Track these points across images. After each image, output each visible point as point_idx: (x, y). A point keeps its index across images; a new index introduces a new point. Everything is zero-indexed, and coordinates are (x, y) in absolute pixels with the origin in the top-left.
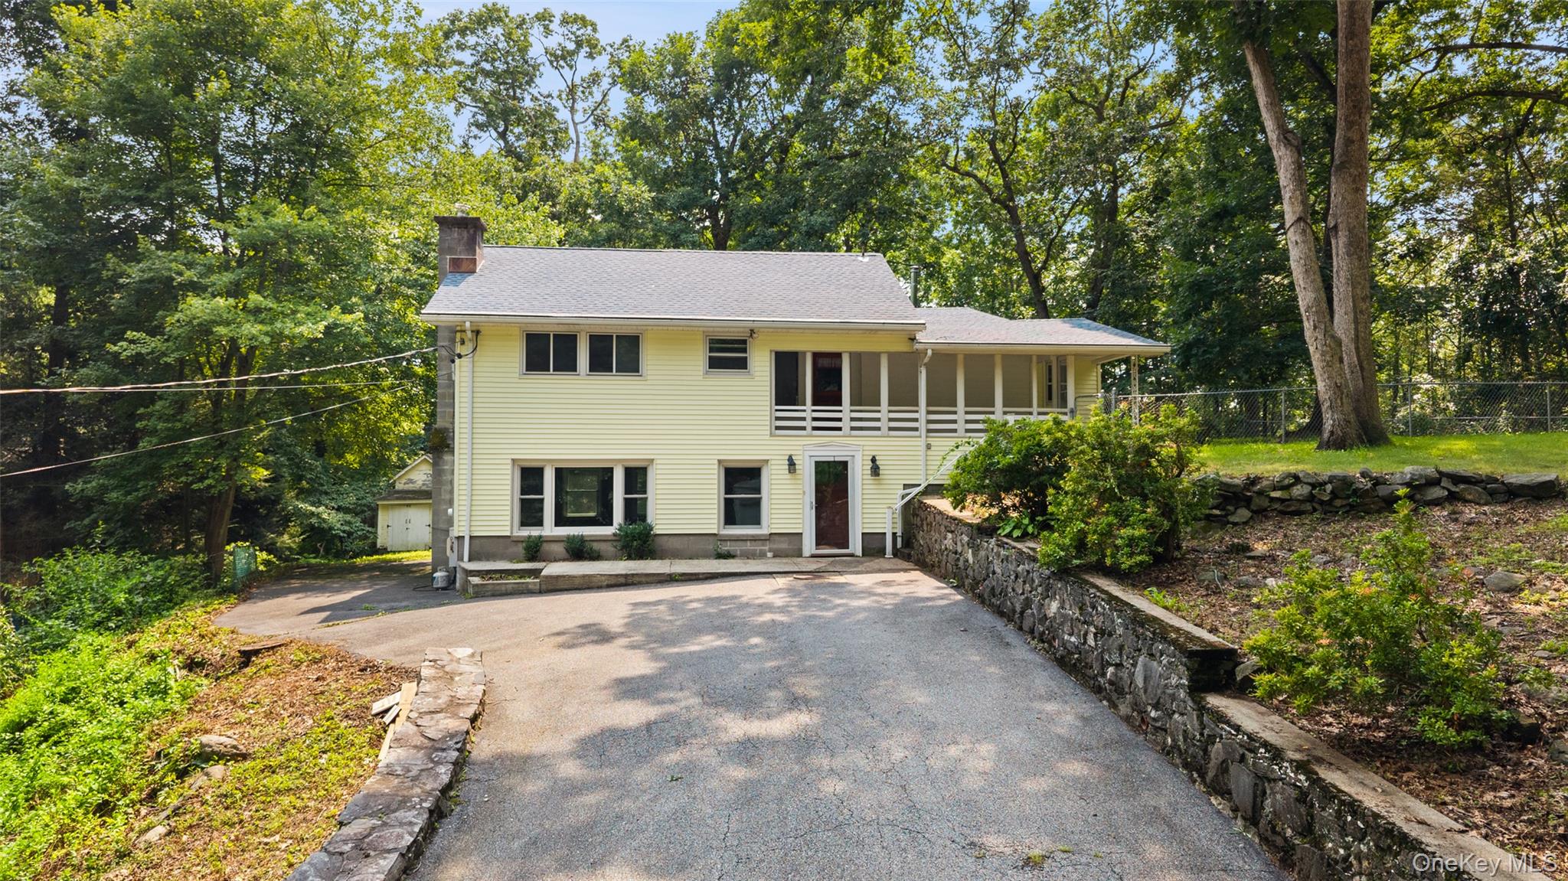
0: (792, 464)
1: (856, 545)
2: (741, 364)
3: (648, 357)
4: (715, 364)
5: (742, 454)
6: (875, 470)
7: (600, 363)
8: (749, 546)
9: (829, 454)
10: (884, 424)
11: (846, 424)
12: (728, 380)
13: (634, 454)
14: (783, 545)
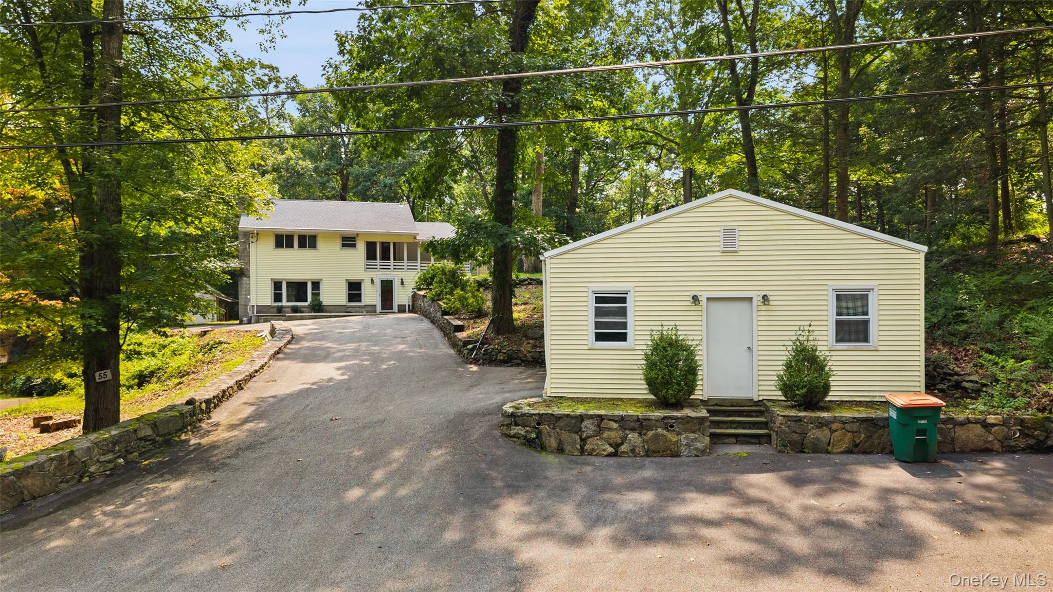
0: (372, 281)
1: (396, 308)
2: (354, 246)
3: (320, 243)
4: (344, 245)
5: (355, 277)
6: (402, 283)
7: (302, 245)
8: (357, 309)
9: (385, 278)
10: (405, 267)
11: (392, 267)
12: (349, 252)
13: (315, 277)
14: (370, 309)
